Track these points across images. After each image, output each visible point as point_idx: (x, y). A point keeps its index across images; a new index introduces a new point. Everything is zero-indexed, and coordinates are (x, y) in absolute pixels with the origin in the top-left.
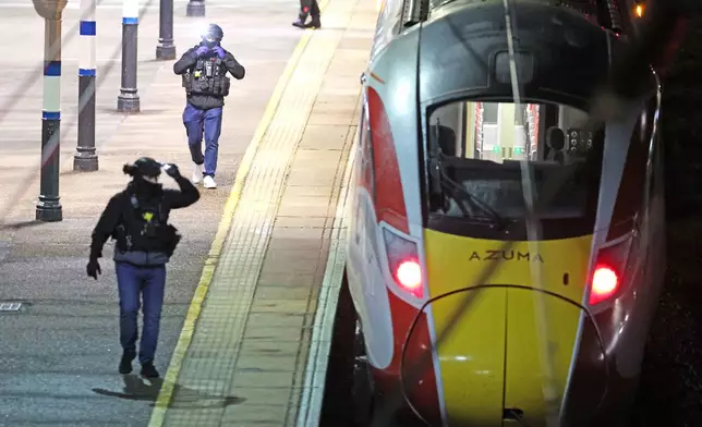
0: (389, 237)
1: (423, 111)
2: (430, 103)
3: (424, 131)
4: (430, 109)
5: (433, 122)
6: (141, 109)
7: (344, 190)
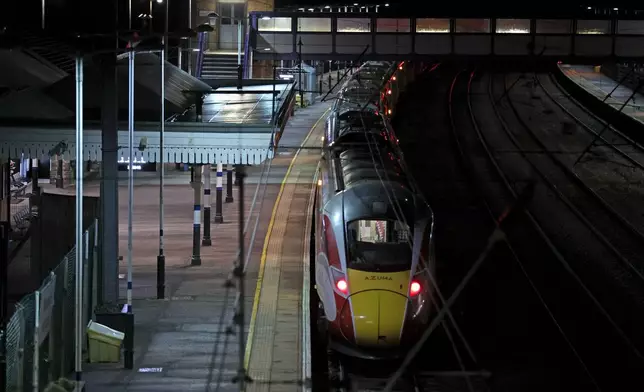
0: (334, 271)
1: (346, 224)
2: (348, 221)
6: (223, 221)
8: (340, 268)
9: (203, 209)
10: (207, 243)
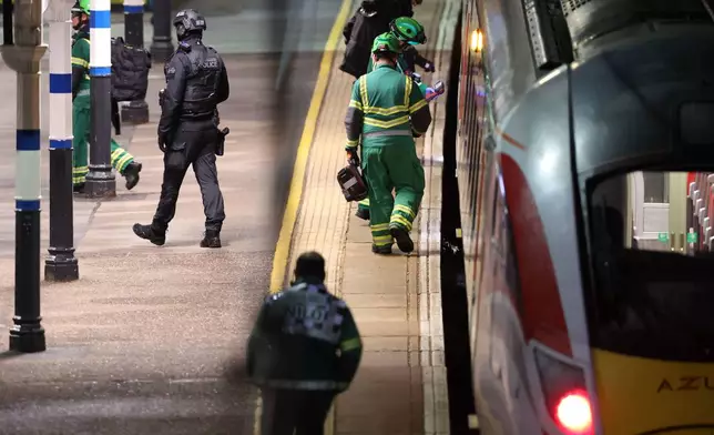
0: (543, 362)
1: (582, 185)
2: (591, 175)
3: (585, 213)
4: (592, 183)
5: (596, 200)
6: (117, 193)
7: (424, 297)
8: (567, 350)
9: (45, 148)
10: (66, 271)
